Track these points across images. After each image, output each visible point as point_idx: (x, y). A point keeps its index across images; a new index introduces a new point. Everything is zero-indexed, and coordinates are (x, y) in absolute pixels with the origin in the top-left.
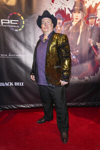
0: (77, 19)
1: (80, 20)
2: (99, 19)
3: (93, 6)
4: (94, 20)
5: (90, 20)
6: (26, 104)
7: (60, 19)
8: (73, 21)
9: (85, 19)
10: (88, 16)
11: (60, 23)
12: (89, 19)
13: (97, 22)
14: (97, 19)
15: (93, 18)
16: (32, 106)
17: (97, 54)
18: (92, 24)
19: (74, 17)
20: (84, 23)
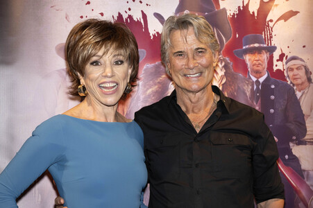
3: (254, 8)
5: (248, 58)
13: (278, 66)
14: (276, 55)
17: (304, 193)
18: (258, 73)
20: (226, 67)
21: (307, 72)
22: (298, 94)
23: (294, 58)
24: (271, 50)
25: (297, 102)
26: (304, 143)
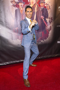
0: (33, 3)
1: (35, 4)
2: (46, 4)
4: (43, 4)
6: (3, 62)
7: (22, 3)
8: (30, 4)
9: (38, 3)
10: (39, 1)
11: (22, 5)
12: (40, 3)
13: (45, 5)
14: (45, 4)
15: (43, 3)
16: (8, 63)
18: (42, 7)
19: (31, 2)
20: (37, 6)
21: (50, 7)
22: (48, 10)
23: (48, 4)
24: (44, 3)
25: (48, 12)
26: (48, 18)
